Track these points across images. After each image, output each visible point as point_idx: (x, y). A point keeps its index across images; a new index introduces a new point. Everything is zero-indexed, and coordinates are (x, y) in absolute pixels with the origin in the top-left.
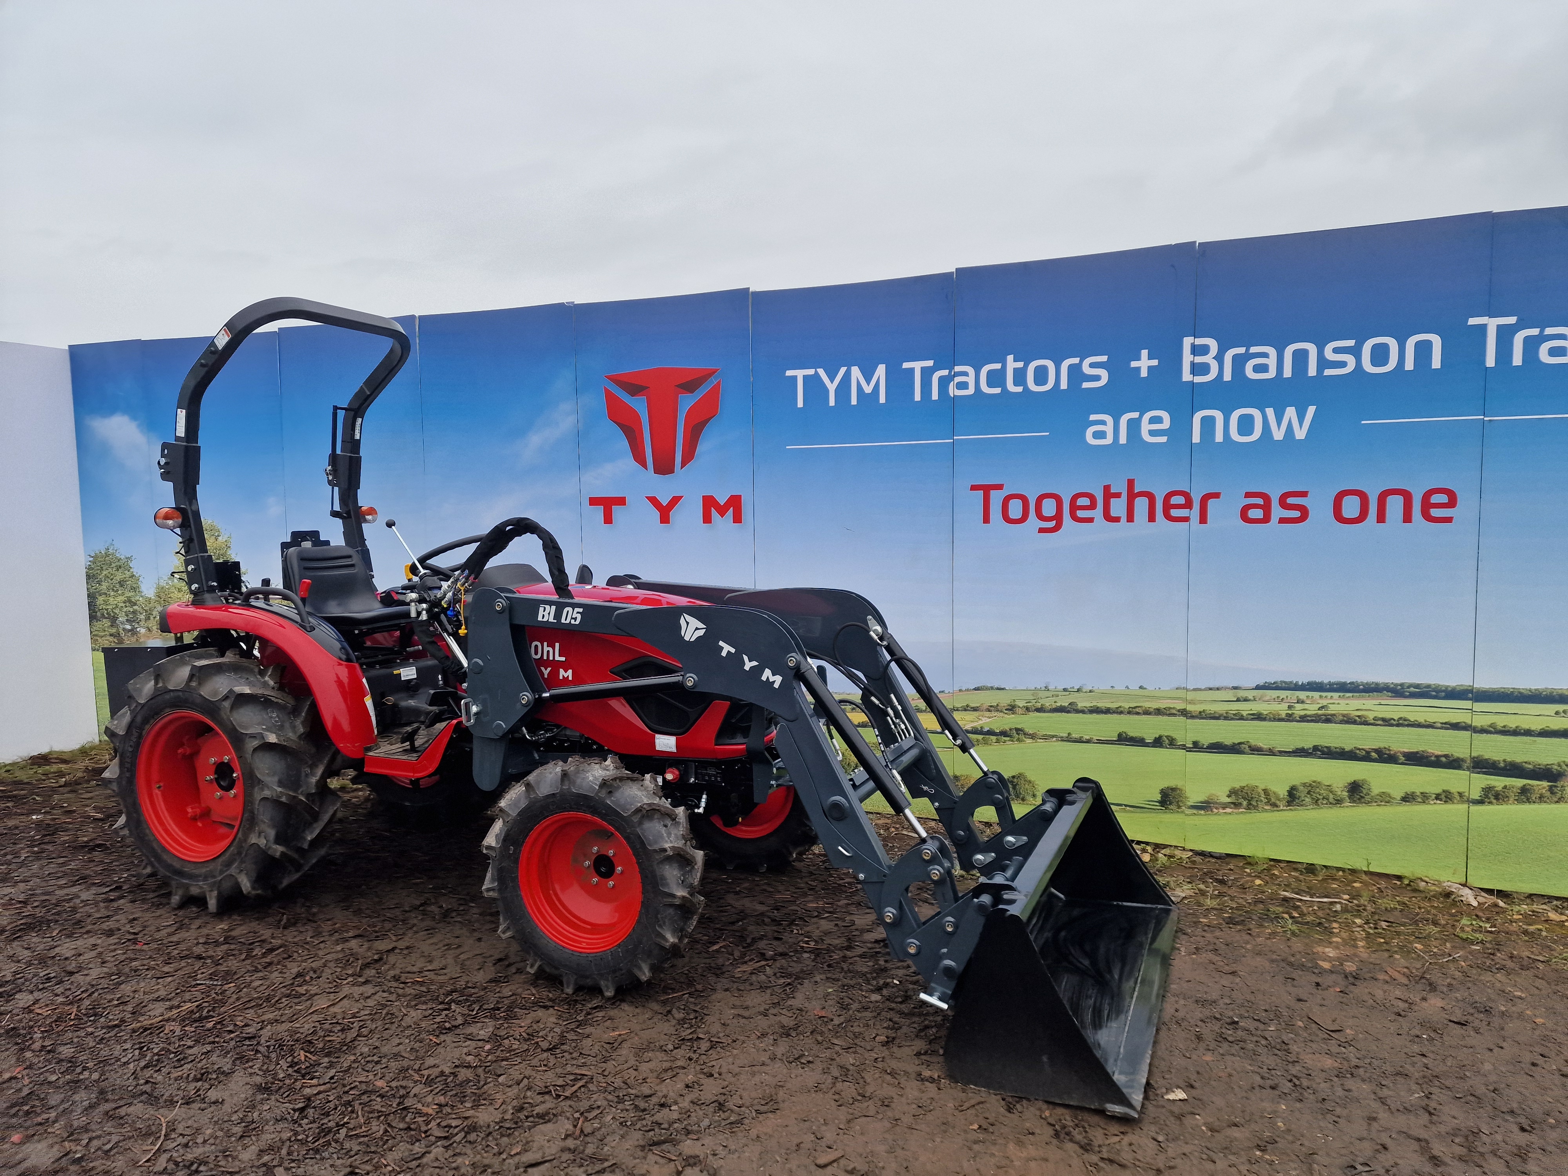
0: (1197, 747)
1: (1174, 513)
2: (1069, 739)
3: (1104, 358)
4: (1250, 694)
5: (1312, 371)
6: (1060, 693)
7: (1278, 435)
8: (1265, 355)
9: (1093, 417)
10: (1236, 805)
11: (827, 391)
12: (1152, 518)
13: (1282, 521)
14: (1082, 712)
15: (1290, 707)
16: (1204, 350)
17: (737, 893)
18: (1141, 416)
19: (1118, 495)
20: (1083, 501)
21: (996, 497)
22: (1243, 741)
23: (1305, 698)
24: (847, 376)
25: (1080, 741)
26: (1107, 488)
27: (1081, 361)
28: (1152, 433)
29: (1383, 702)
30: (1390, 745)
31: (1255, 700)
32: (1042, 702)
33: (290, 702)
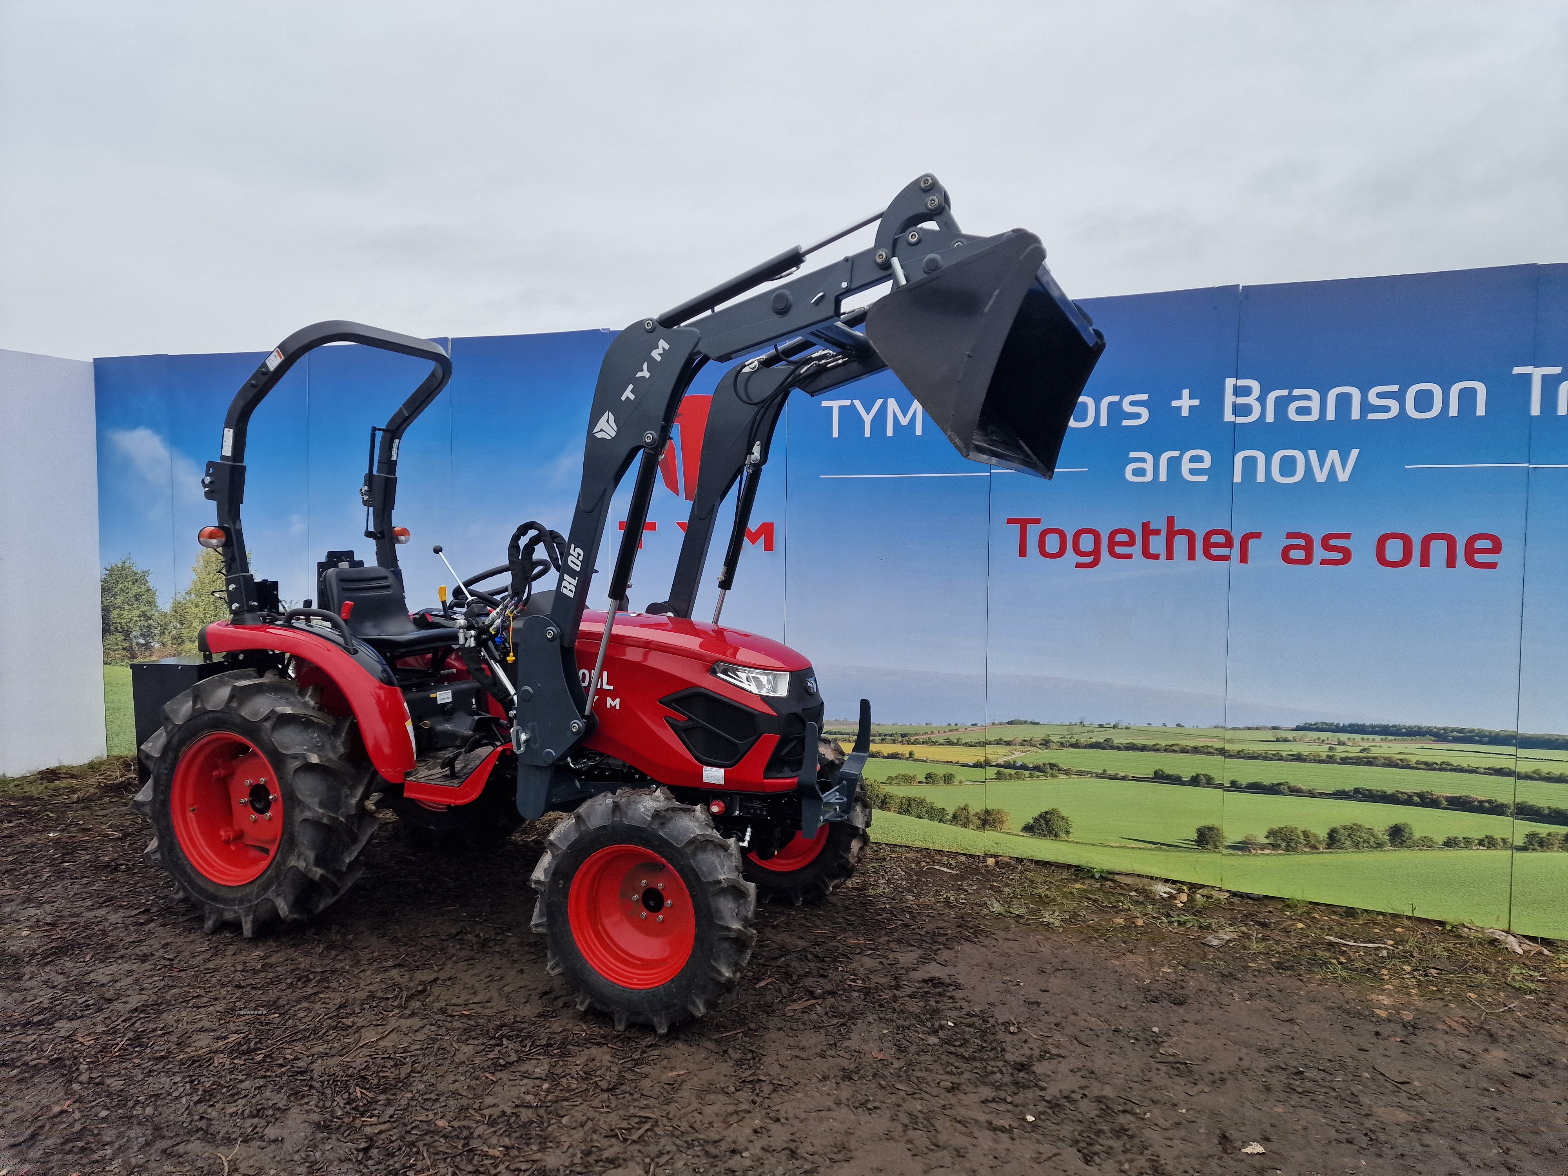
0: (1235, 786)
1: (1215, 551)
2: (1104, 776)
3: (1145, 397)
4: (1290, 735)
5: (1356, 415)
6: (1095, 729)
7: (1321, 477)
8: (1308, 398)
9: (1132, 455)
10: (1275, 846)
11: (863, 422)
12: (1191, 556)
13: (1324, 562)
14: (1118, 748)
15: (1331, 749)
16: (1247, 391)
17: (774, 927)
18: (1182, 455)
19: (1157, 532)
20: (1122, 538)
21: (1033, 532)
22: (1282, 781)
23: (1346, 741)
24: (884, 408)
25: (1115, 777)
26: (1146, 525)
27: (1121, 399)
28: (1193, 472)
29: (1426, 746)
30: (1432, 789)
31: (1295, 741)
32: (1076, 737)
33: (330, 722)
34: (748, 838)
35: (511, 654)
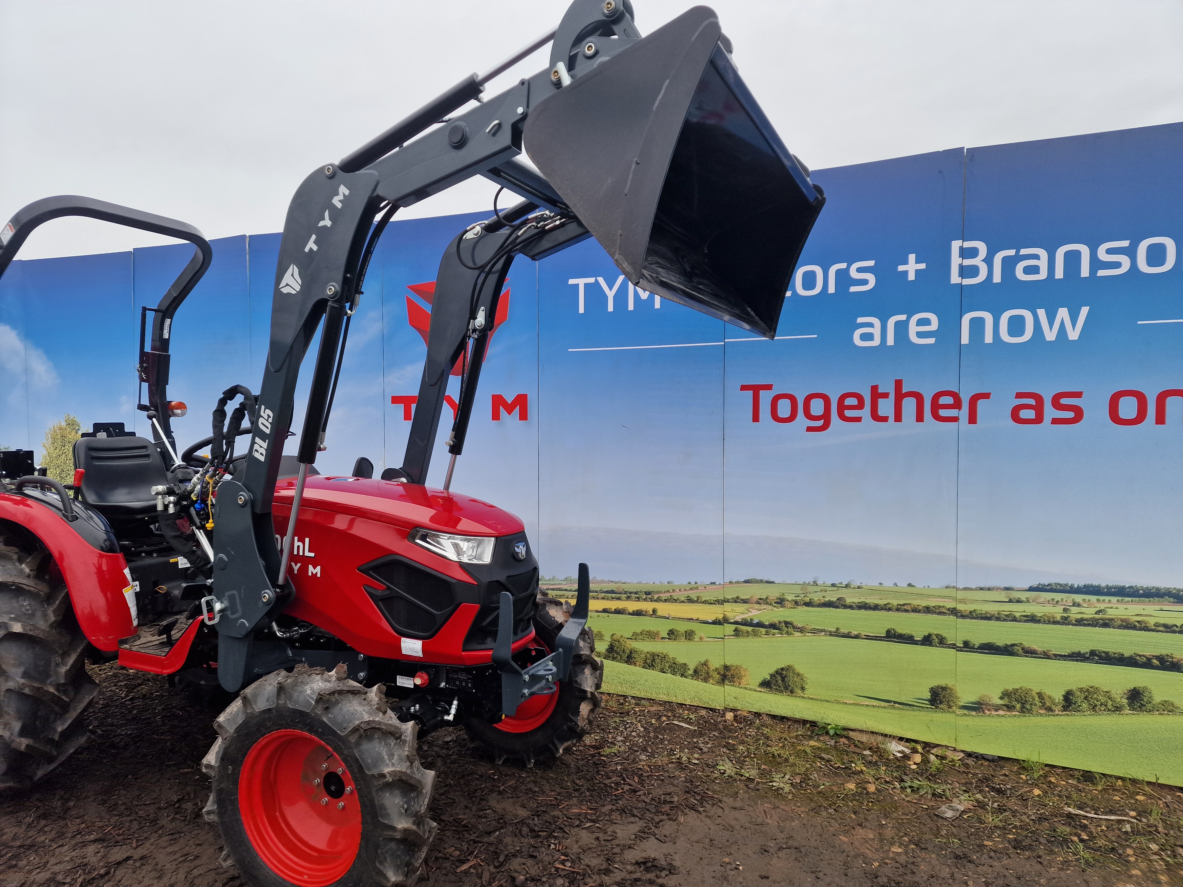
0: (967, 646)
1: (943, 413)
2: (837, 634)
4: (1023, 596)
5: (1085, 272)
6: (828, 589)
7: (1050, 335)
8: (1037, 257)
9: (860, 320)
10: (1009, 708)
11: (606, 297)
12: (920, 418)
13: (1055, 421)
14: (851, 607)
15: (1065, 610)
16: (973, 253)
18: (908, 319)
19: (886, 395)
20: (851, 401)
21: (765, 397)
22: (1016, 643)
23: (1081, 602)
24: (624, 285)
25: (847, 636)
26: (874, 389)
27: (849, 267)
28: (920, 335)
29: (1164, 608)
30: (1172, 651)
31: (1028, 601)
32: (811, 596)
33: (43, 588)
34: (453, 711)
35: (211, 520)
